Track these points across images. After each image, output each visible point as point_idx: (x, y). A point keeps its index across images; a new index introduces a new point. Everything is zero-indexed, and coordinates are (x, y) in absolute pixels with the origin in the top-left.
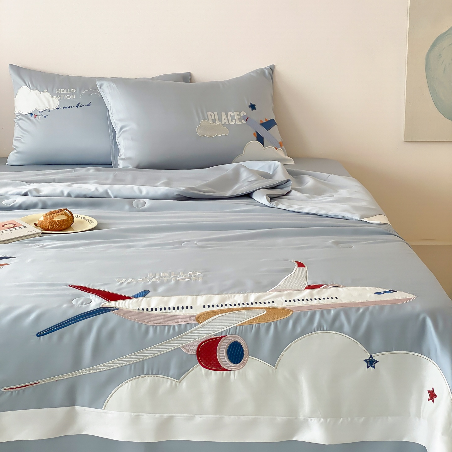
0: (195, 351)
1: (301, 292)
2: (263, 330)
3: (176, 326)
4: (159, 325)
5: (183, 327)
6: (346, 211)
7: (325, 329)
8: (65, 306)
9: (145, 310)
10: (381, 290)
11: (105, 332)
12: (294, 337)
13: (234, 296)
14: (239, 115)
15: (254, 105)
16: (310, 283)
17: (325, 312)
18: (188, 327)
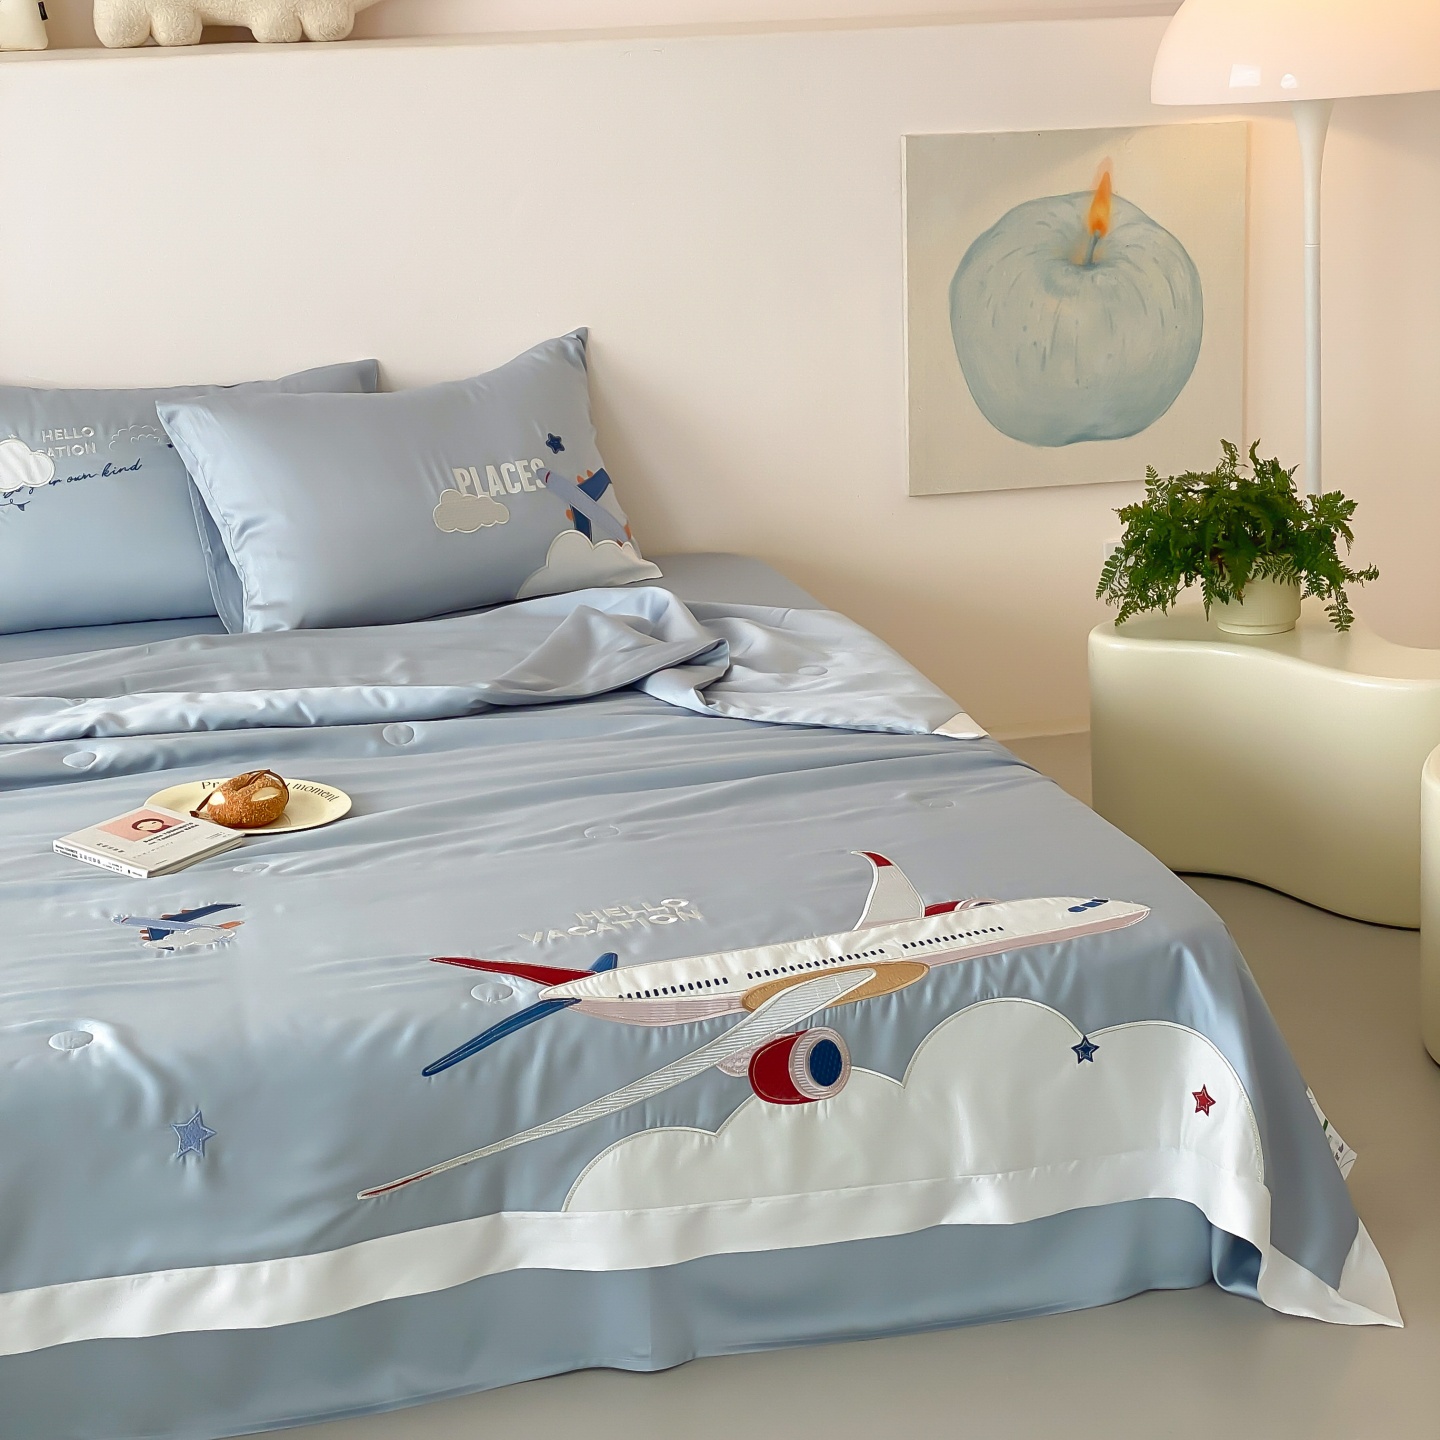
0: (747, 1070)
1: (921, 925)
2: (876, 1010)
3: (704, 1023)
4: (670, 1024)
5: (717, 1022)
6: (888, 712)
7: (996, 995)
8: (465, 1005)
9: (634, 996)
10: (1078, 902)
11: (562, 1052)
12: (937, 1018)
13: (795, 947)
14: (527, 468)
15: (559, 439)
16: (930, 903)
17: (991, 962)
18: (729, 1022)
